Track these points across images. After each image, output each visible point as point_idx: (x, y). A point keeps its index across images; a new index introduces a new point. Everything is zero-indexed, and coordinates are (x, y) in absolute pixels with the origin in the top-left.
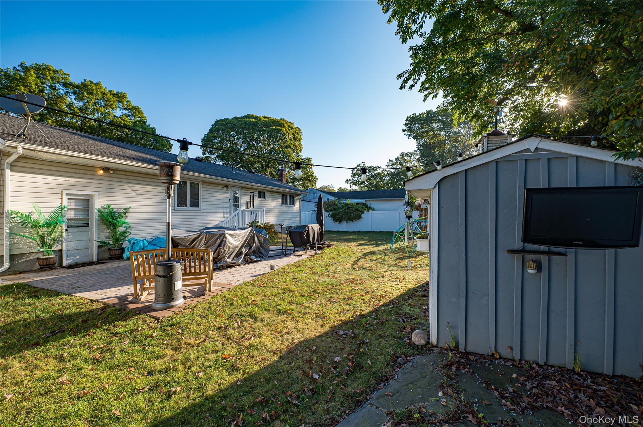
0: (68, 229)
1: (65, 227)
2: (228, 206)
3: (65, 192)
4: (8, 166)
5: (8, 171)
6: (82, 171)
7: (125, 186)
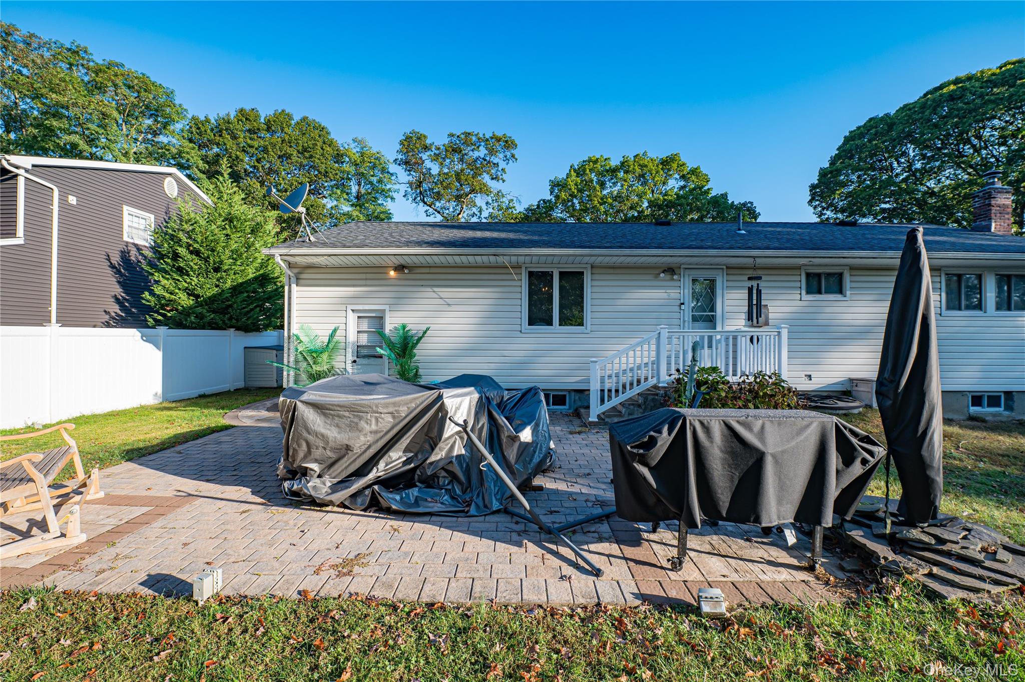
0: (357, 360)
1: (350, 357)
2: (676, 322)
3: (350, 307)
4: (293, 279)
5: (294, 286)
6: (369, 276)
7: (428, 292)
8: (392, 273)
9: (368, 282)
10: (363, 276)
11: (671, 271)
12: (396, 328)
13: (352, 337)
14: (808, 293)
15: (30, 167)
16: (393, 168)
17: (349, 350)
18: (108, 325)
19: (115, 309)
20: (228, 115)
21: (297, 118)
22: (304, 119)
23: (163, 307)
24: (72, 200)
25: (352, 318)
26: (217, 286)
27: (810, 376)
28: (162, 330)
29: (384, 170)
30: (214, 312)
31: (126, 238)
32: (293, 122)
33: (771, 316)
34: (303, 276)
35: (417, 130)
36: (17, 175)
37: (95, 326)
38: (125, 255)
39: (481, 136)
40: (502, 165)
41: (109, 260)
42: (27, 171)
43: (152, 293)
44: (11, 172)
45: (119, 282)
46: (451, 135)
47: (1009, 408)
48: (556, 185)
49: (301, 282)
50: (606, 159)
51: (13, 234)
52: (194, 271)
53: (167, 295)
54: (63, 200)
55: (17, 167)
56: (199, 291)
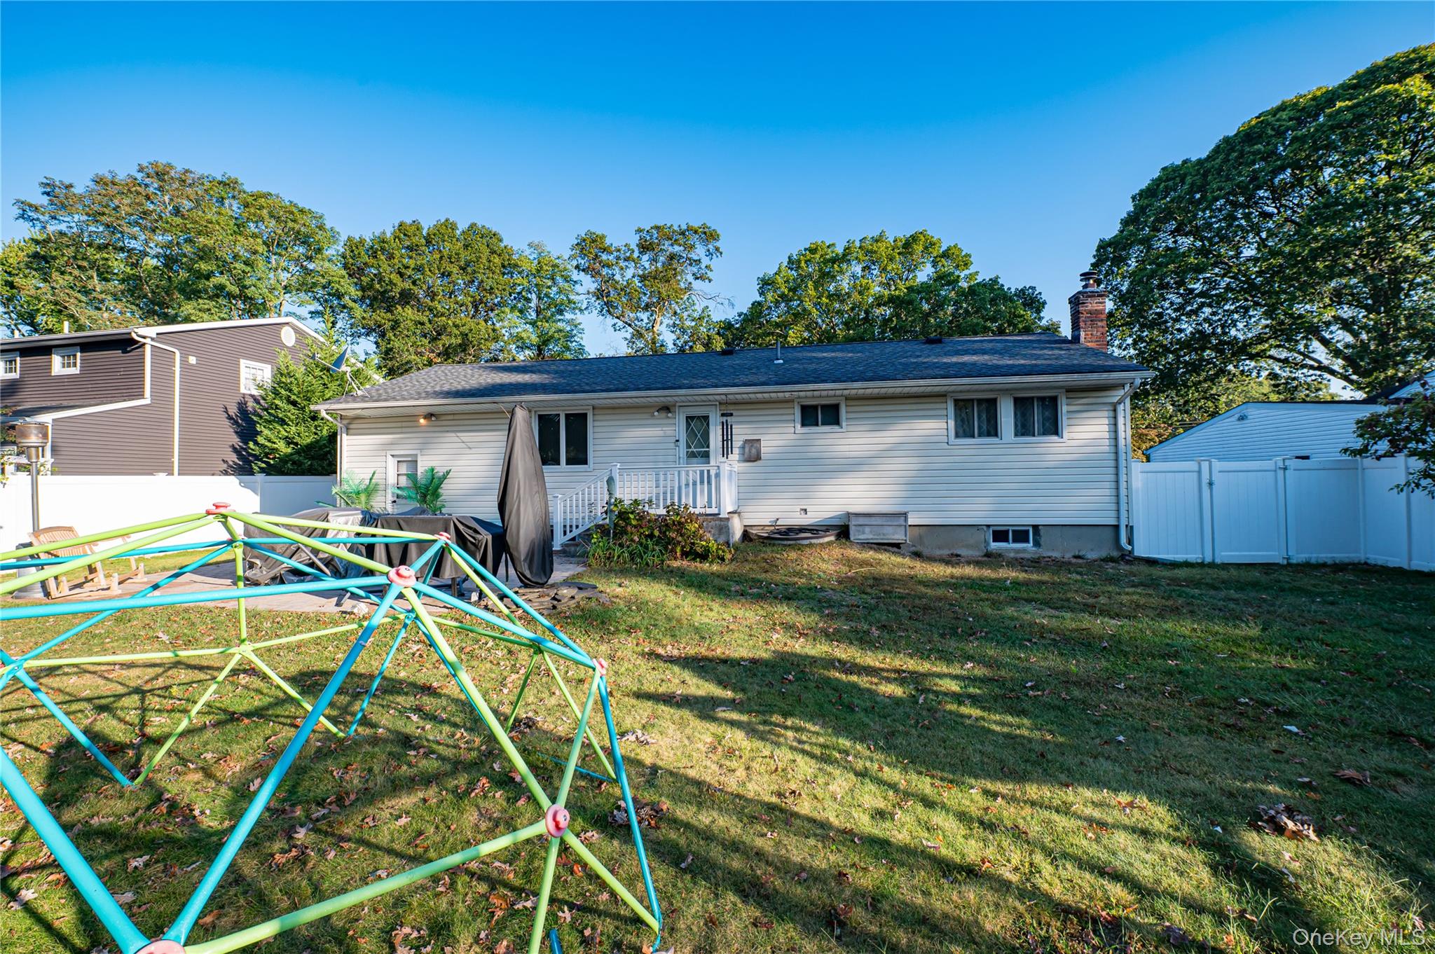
0: (397, 500)
1: (390, 498)
2: (671, 458)
3: (389, 453)
4: (344, 429)
5: (344, 435)
6: (404, 424)
7: (451, 437)
8: (422, 421)
9: (404, 430)
10: (399, 424)
11: (666, 409)
12: (426, 471)
13: (392, 479)
14: (803, 425)
15: (154, 336)
16: (575, 276)
17: (389, 492)
18: (226, 473)
19: (233, 458)
20: (384, 233)
21: (462, 226)
22: (473, 226)
23: (266, 455)
24: (192, 360)
25: (392, 463)
26: (316, 434)
27: (806, 510)
28: (260, 477)
29: (567, 279)
30: (312, 458)
31: (243, 390)
32: (458, 232)
33: (763, 450)
34: (351, 426)
35: (593, 231)
36: (144, 344)
37: (213, 475)
38: (242, 407)
39: (676, 228)
40: (705, 261)
41: (226, 412)
42: (153, 339)
43: (256, 443)
44: (138, 342)
45: (236, 432)
46: (639, 231)
47: (1037, 544)
48: (766, 284)
49: (351, 431)
50: (828, 247)
51: (142, 396)
52: (292, 421)
53: (269, 444)
54: (184, 361)
55: (144, 337)
56: (297, 439)
